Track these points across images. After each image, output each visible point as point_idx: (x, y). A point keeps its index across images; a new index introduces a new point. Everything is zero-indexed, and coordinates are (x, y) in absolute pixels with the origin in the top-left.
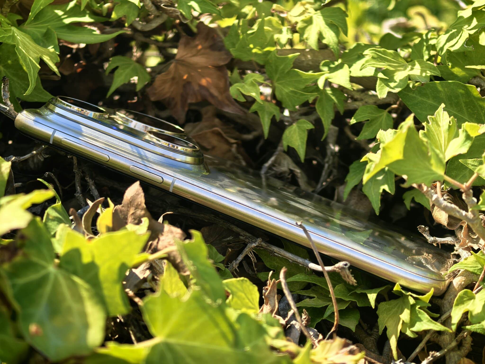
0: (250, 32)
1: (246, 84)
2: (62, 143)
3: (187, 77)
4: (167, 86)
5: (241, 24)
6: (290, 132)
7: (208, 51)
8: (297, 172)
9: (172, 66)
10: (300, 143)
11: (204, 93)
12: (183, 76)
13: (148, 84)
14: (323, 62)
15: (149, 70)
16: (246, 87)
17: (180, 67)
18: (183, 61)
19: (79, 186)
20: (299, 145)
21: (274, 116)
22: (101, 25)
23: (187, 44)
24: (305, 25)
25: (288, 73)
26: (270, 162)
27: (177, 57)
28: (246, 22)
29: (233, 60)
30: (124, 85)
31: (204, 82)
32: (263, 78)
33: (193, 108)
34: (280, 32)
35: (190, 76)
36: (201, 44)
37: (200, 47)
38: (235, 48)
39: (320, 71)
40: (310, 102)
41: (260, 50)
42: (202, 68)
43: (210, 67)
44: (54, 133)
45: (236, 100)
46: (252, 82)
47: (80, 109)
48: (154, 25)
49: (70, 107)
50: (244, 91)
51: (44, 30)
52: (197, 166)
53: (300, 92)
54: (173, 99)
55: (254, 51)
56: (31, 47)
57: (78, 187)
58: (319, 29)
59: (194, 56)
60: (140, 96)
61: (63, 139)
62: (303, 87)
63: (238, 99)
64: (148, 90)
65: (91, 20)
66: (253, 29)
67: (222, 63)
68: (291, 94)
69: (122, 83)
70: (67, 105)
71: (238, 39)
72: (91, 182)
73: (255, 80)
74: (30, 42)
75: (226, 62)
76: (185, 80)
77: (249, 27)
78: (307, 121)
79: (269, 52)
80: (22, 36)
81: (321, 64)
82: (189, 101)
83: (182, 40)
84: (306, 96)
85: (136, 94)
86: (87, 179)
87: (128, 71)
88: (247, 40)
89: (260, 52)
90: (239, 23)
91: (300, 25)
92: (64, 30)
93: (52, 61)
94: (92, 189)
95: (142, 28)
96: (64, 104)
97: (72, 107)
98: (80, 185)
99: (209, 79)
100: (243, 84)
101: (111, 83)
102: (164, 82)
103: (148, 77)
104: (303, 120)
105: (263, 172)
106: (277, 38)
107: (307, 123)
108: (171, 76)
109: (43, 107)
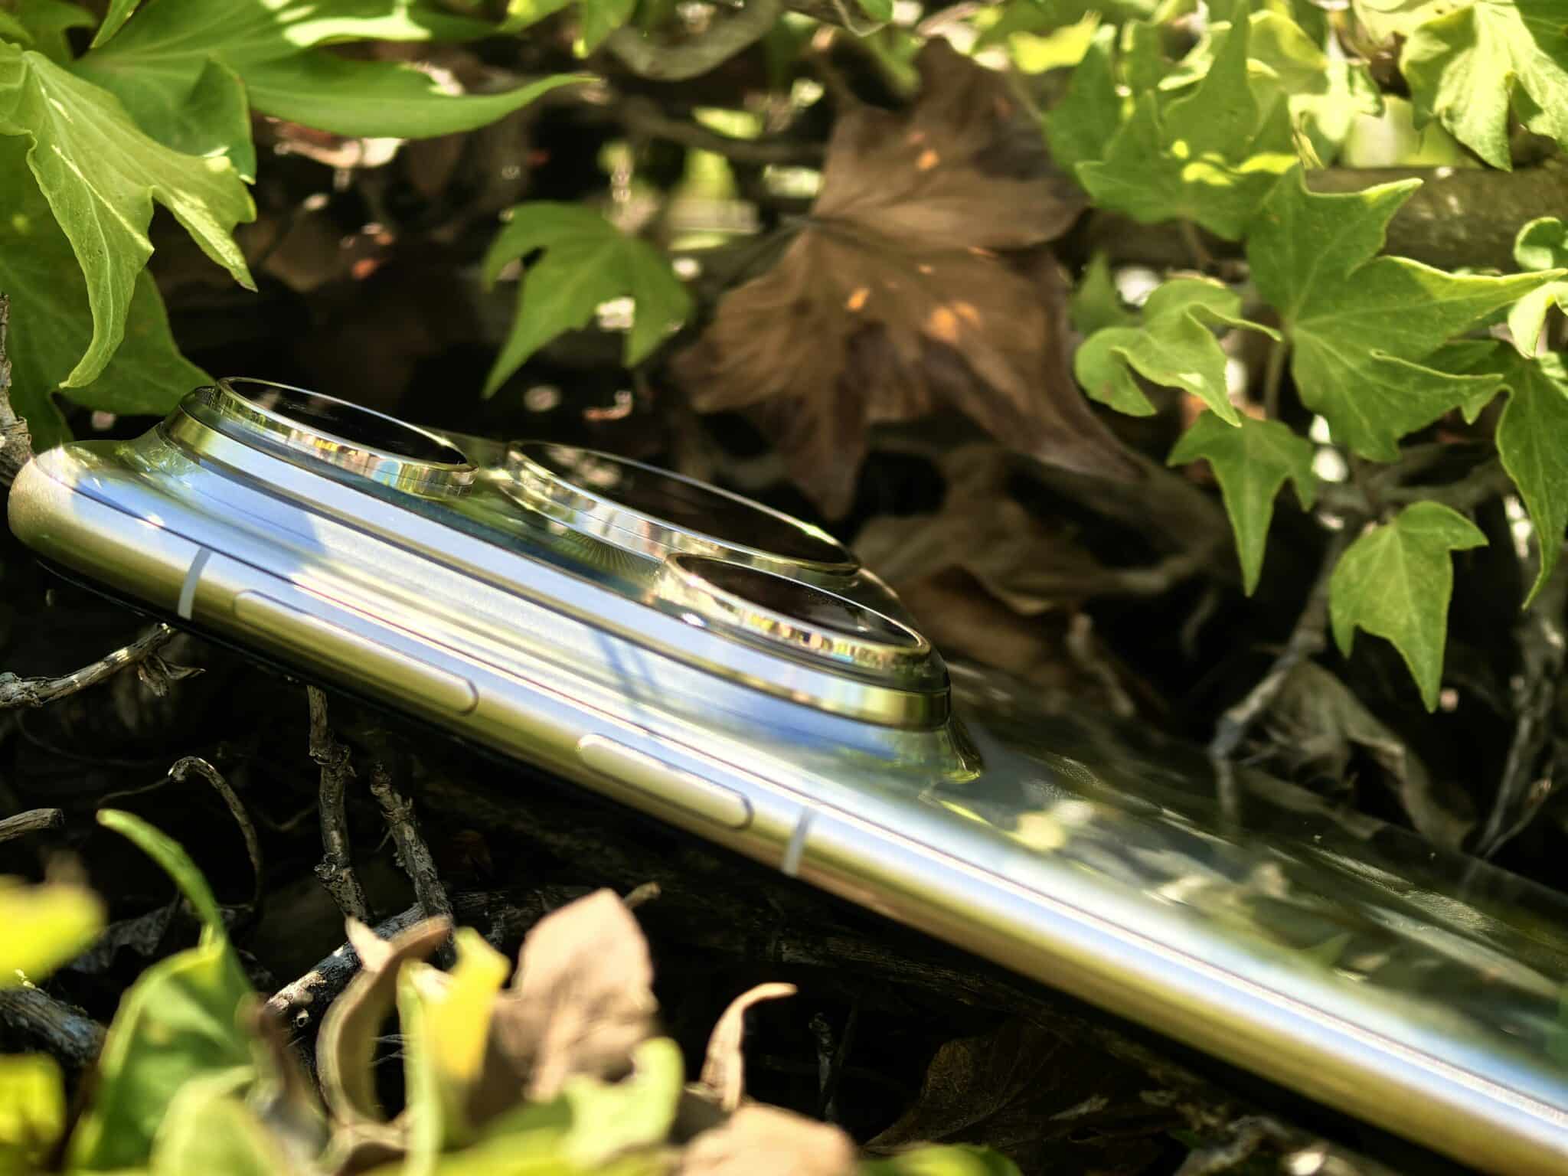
0: (1169, 83)
1: (1151, 330)
2: (241, 614)
3: (869, 303)
4: (774, 339)
5: (1128, 45)
6: (1364, 564)
7: (968, 176)
8: (1392, 757)
9: (797, 249)
10: (1416, 619)
11: (950, 376)
12: (845, 297)
13: (681, 332)
14: (1530, 226)
15: (687, 268)
16: (1157, 343)
17: (835, 253)
18: (848, 222)
19: (336, 827)
20: (1410, 628)
21: (1288, 486)
22: (466, 61)
23: (868, 144)
24: (1443, 47)
25: (1362, 277)
26: (1254, 703)
27: (820, 208)
28: (1153, 37)
29: (1086, 216)
30: (569, 337)
31: (944, 323)
32: (1235, 303)
33: (894, 444)
34: (1318, 83)
35: (879, 294)
36: (931, 144)
37: (928, 160)
38: (1098, 158)
39: (1514, 267)
40: (1470, 417)
41: (1219, 168)
42: (933, 257)
43: (976, 251)
44: (199, 563)
45: (1101, 409)
46: (1185, 324)
47: (335, 443)
48: (713, 53)
49: (286, 431)
50: (1149, 363)
51: (191, 77)
52: (916, 735)
53: (1422, 368)
54: (800, 402)
55: (1192, 173)
56: (113, 148)
57: (335, 834)
58: (1508, 70)
59: (904, 198)
60: (643, 388)
61: (243, 596)
62: (1431, 342)
63: (1116, 406)
64: (683, 359)
65: (419, 33)
66: (1186, 71)
67: (1034, 236)
68: (1370, 378)
69: (558, 328)
70: (273, 425)
71: (1115, 118)
72: (396, 806)
73: (1200, 313)
74: (110, 124)
75: (1055, 230)
76: (854, 315)
77: (1169, 60)
78: (1449, 510)
79: (1265, 179)
80: (74, 95)
81: (1521, 236)
82: (875, 413)
83: (848, 126)
84: (1451, 389)
85: (624, 380)
86: (381, 791)
87: (586, 271)
88: (1161, 120)
89: (1219, 180)
90: (1118, 41)
91: (1414, 50)
92: (291, 77)
93: (217, 216)
94: (403, 840)
95: (653, 64)
96: (255, 417)
97: (294, 434)
98: (343, 823)
99: (968, 311)
100: (1139, 332)
101: (506, 327)
102: (760, 323)
103: (683, 302)
104: (1425, 505)
105: (1220, 749)
106: (1302, 114)
107: (1454, 518)
108: (789, 296)
109: (153, 433)
